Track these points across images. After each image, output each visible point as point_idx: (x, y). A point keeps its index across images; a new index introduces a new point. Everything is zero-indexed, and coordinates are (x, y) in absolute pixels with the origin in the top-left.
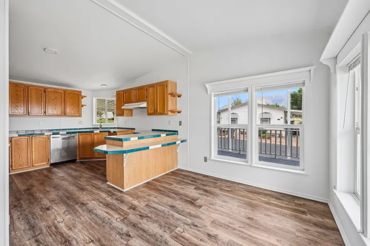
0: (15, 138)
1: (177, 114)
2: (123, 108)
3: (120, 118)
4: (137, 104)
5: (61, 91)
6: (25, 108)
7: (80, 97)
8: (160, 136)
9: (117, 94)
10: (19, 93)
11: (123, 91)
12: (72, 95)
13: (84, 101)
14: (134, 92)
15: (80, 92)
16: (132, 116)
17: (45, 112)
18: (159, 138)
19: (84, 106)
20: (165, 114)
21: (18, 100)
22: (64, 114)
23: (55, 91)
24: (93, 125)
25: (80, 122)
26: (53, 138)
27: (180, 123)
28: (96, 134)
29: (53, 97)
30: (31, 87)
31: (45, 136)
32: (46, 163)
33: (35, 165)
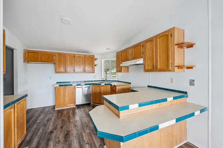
1: (186, 70)
2: (121, 65)
3: (119, 73)
4: (133, 61)
5: (83, 56)
6: (64, 68)
7: (94, 60)
8: (165, 100)
9: (117, 55)
10: (61, 59)
11: (121, 52)
12: (89, 58)
13: (96, 62)
14: (130, 51)
15: (94, 56)
16: (128, 72)
17: (74, 70)
18: (165, 103)
19: (97, 66)
20: (169, 71)
21: (60, 63)
22: (84, 71)
23: (80, 57)
24: (102, 78)
25: (95, 77)
26: (77, 87)
27: (192, 83)
28: (103, 86)
29: (78, 60)
30: (67, 55)
31: (73, 87)
32: (73, 104)
33: (68, 105)
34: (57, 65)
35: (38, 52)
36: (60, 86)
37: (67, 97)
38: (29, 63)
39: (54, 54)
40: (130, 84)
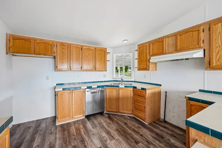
0: (60, 92)
5: (93, 49)
6: (68, 64)
7: (106, 54)
9: (140, 48)
10: (64, 51)
11: (150, 43)
12: (100, 51)
13: (109, 57)
14: (168, 41)
15: (106, 49)
16: (156, 70)
17: (82, 68)
19: (108, 62)
21: (63, 57)
22: (95, 69)
23: (89, 49)
24: (113, 78)
25: (105, 76)
26: (87, 91)
29: (87, 54)
30: (72, 46)
31: (81, 90)
32: (82, 115)
33: (75, 117)
34: (58, 59)
35: (30, 39)
36: (64, 89)
37: (73, 106)
38: (15, 56)
39: (55, 44)
40: (160, 86)
